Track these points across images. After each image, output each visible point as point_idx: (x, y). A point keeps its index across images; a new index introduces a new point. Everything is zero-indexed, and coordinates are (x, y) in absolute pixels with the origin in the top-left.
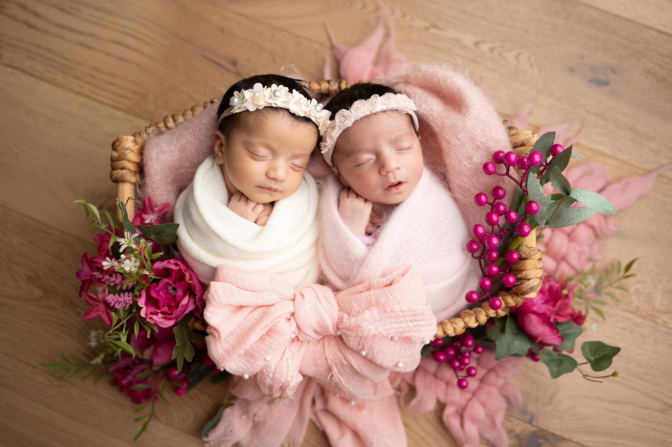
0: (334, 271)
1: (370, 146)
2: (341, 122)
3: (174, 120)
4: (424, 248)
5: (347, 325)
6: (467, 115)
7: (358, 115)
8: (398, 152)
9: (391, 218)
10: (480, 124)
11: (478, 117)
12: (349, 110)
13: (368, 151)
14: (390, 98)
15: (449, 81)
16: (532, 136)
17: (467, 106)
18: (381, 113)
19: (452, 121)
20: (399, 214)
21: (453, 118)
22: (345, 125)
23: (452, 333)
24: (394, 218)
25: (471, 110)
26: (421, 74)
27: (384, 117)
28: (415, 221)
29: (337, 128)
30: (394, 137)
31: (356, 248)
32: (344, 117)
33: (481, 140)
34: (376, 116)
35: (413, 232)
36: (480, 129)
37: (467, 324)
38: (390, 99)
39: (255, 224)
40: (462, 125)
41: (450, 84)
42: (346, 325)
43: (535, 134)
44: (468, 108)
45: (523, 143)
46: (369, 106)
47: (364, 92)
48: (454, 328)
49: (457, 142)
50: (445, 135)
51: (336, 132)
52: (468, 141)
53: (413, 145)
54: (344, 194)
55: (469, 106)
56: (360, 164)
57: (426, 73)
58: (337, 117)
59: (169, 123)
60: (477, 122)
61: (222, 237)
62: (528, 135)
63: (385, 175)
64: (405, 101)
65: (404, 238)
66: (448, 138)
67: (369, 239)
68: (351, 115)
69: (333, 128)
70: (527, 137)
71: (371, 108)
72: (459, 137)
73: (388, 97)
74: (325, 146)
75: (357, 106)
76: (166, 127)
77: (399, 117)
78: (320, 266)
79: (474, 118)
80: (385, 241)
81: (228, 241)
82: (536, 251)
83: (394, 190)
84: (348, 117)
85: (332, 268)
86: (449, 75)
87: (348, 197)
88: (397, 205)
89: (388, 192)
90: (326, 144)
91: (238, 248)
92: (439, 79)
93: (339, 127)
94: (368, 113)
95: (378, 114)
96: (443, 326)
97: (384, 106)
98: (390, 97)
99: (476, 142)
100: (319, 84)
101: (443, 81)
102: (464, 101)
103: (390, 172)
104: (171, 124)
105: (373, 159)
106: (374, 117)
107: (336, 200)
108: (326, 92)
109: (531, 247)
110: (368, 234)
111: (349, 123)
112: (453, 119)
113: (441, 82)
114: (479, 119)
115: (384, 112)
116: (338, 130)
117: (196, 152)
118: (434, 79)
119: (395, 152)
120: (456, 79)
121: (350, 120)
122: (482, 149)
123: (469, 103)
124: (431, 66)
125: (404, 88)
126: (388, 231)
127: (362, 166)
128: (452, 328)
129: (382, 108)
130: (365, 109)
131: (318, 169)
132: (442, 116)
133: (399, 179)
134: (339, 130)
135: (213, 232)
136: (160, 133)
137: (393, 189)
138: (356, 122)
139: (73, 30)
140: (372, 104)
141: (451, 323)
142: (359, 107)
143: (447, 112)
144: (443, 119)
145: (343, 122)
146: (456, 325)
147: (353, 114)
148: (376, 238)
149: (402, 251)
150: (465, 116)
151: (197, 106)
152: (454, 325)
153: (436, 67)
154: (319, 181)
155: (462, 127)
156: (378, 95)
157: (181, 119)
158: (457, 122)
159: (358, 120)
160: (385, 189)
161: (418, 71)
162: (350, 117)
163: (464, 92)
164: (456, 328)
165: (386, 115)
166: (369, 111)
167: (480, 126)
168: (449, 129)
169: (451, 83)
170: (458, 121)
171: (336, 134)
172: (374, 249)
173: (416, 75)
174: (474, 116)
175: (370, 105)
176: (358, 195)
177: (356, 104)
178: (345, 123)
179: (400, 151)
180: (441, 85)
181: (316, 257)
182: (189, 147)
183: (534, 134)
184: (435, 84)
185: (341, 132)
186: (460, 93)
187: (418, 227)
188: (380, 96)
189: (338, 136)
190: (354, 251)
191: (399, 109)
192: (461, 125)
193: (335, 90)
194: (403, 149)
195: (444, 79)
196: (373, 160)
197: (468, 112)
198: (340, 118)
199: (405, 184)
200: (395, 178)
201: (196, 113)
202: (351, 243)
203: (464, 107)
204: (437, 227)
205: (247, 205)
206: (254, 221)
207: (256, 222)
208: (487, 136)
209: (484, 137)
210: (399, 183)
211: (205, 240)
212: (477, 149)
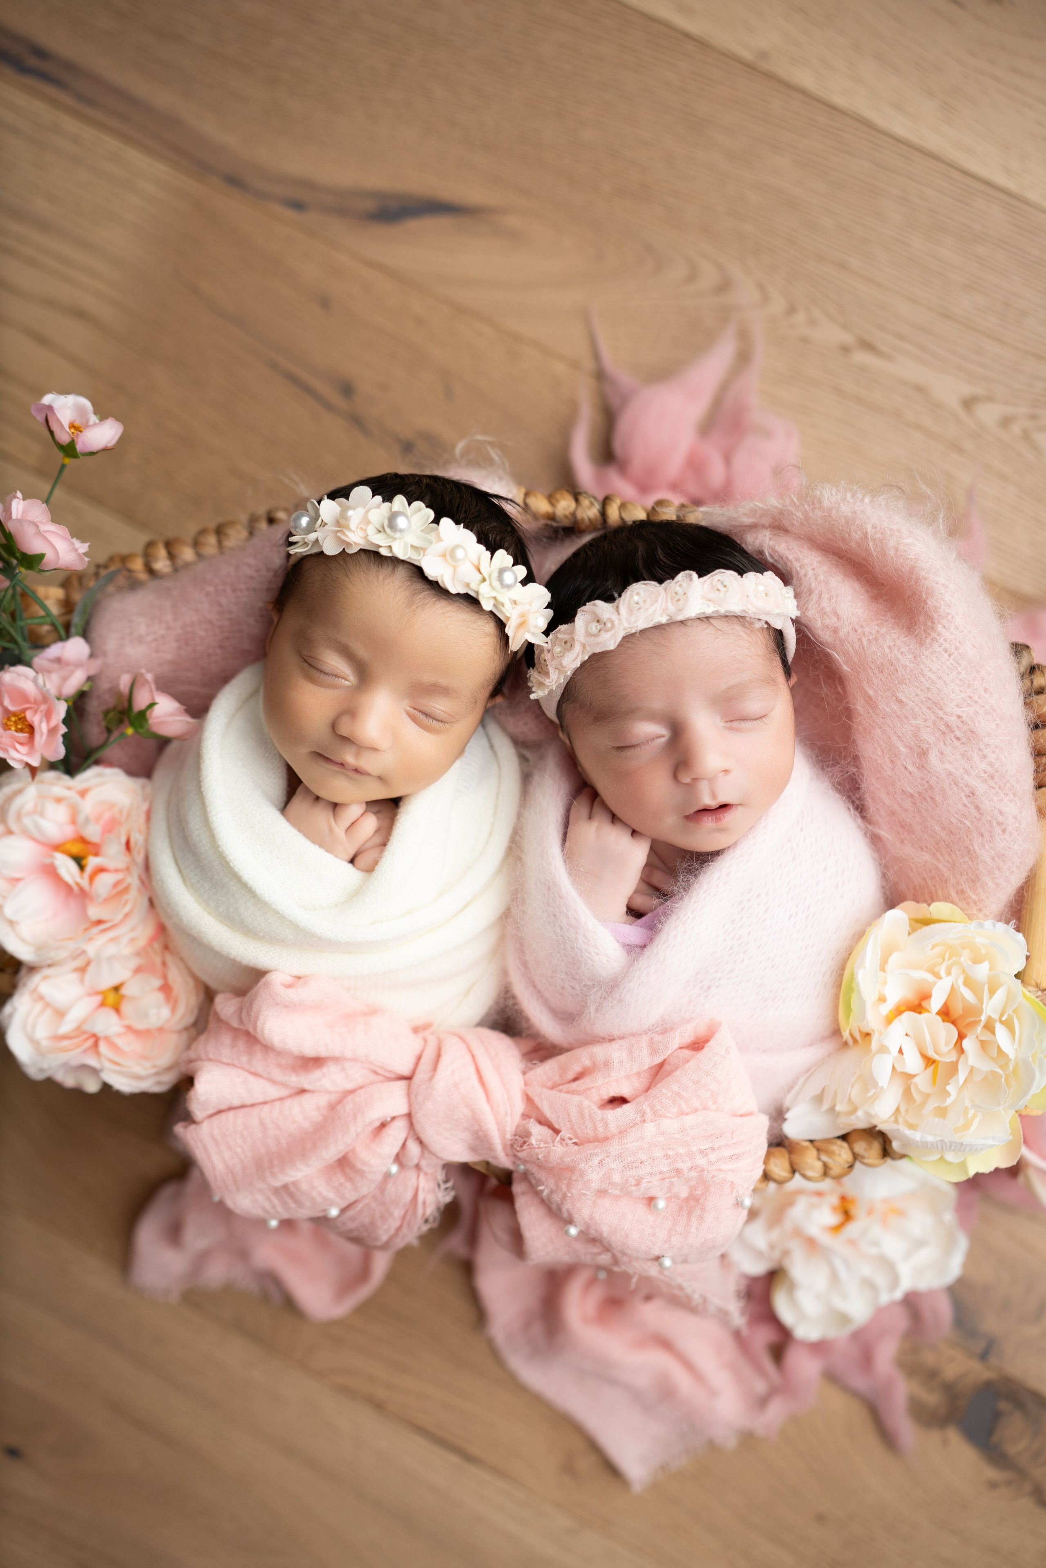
0: (539, 994)
1: (657, 704)
2: (589, 634)
3: (171, 556)
4: (773, 966)
5: (540, 1157)
6: (928, 640)
7: (636, 625)
8: (729, 724)
9: (696, 886)
10: (959, 669)
11: (957, 649)
12: (616, 603)
13: (652, 717)
14: (725, 586)
15: (892, 543)
17: (931, 618)
18: (698, 622)
19: (887, 650)
20: (719, 878)
21: (891, 644)
22: (598, 644)
24: (705, 887)
25: (940, 628)
26: (819, 513)
27: (702, 634)
28: (759, 896)
29: (578, 648)
30: (723, 687)
32: (598, 621)
33: (958, 711)
34: (683, 629)
35: (750, 926)
36: (958, 681)
37: (860, 1158)
38: (725, 589)
39: (350, 865)
40: (911, 666)
41: (892, 553)
42: (537, 1154)
44: (933, 623)
46: (667, 601)
49: (895, 706)
50: (866, 686)
51: (574, 657)
52: (924, 709)
53: (773, 709)
54: (581, 808)
55: (935, 616)
56: (628, 745)
57: (834, 512)
58: (582, 617)
59: (156, 559)
60: (951, 661)
61: (258, 892)
63: (687, 784)
64: (766, 595)
65: (725, 940)
66: (871, 693)
67: (633, 932)
68: (616, 622)
69: (566, 642)
71: (671, 608)
72: (901, 696)
73: (722, 583)
74: (542, 683)
75: (636, 598)
76: (150, 570)
77: (744, 635)
78: (505, 973)
79: (946, 651)
80: (674, 946)
81: (274, 907)
83: (708, 822)
84: (609, 625)
85: (535, 987)
86: (895, 527)
87: (590, 817)
88: (714, 855)
89: (692, 825)
91: (299, 927)
92: (865, 534)
93: (584, 646)
94: (664, 620)
95: (689, 623)
97: (709, 606)
98: (726, 583)
99: (946, 713)
100: (551, 499)
101: (875, 540)
102: (925, 602)
103: (703, 779)
104: (162, 564)
105: (663, 736)
106: (677, 631)
107: (560, 819)
108: (566, 523)
110: (635, 913)
111: (610, 641)
112: (890, 647)
113: (871, 544)
114: (960, 654)
115: (705, 620)
116: (581, 653)
117: (221, 647)
118: (853, 533)
119: (723, 724)
120: (910, 540)
121: (612, 632)
122: (958, 733)
123: (936, 608)
124: (849, 495)
125: (771, 543)
126: (684, 920)
127: (630, 753)
129: (702, 611)
130: (655, 610)
131: (526, 724)
132: (864, 634)
134: (583, 652)
135: (236, 877)
136: (134, 585)
137: (705, 819)
138: (629, 638)
140: (677, 597)
142: (641, 601)
143: (877, 625)
144: (864, 641)
145: (595, 635)
146: (829, 1157)
147: (623, 619)
148: (653, 930)
149: (716, 971)
150: (921, 643)
151: (232, 523)
153: (863, 500)
154: (527, 753)
155: (911, 671)
156: (694, 575)
157: (187, 554)
158: (900, 657)
159: (633, 635)
160: (688, 818)
161: (813, 504)
162: (613, 625)
163: (926, 579)
164: (830, 1166)
165: (710, 630)
166: (665, 615)
167: (959, 673)
168: (876, 671)
169: (897, 550)
170: (902, 653)
171: (572, 661)
172: (642, 963)
173: (806, 513)
174: (946, 645)
175: (672, 599)
176: (614, 818)
177: (635, 593)
178: (599, 639)
179: (735, 724)
180: (867, 550)
181: (498, 950)
182: (202, 633)
184: (853, 545)
185: (587, 658)
186: (917, 580)
187: (766, 912)
188: (700, 576)
189: (579, 665)
190: (592, 960)
191: (746, 615)
192: (908, 664)
193: (590, 520)
194: (744, 719)
195: (878, 536)
196: (663, 740)
197: (932, 633)
198: (587, 625)
199: (740, 808)
200: (714, 796)
201: (229, 543)
202: (586, 938)
203: (922, 618)
204: (814, 914)
205: (334, 816)
206: (350, 857)
207: (352, 861)
208: (976, 702)
209: (969, 705)
210: (724, 807)
211: (214, 891)
212: (944, 733)
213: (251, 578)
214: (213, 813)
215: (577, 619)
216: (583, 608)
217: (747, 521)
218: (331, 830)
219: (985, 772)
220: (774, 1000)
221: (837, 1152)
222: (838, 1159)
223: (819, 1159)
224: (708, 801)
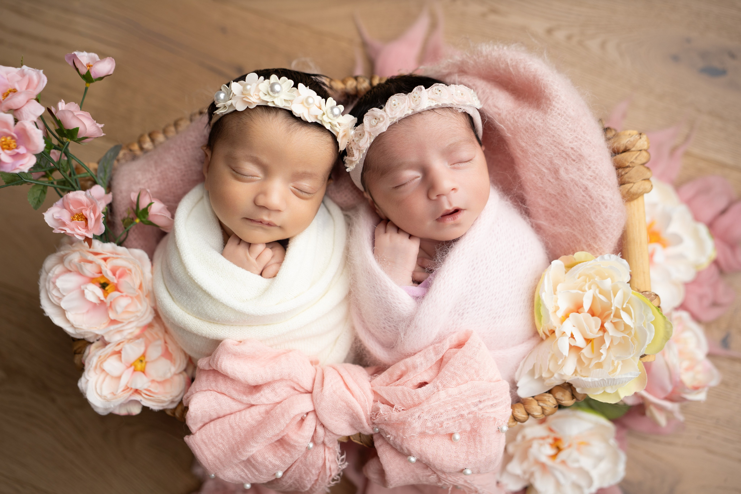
1: (413, 158)
2: (371, 126)
3: (153, 140)
4: (496, 298)
5: (386, 419)
6: (549, 110)
7: (395, 116)
8: (453, 166)
9: (447, 259)
10: (568, 123)
11: (564, 112)
12: (383, 109)
13: (411, 167)
14: (440, 91)
15: (522, 66)
16: (639, 137)
17: (548, 99)
18: (428, 112)
19: (528, 120)
20: (459, 252)
21: (530, 116)
22: (377, 130)
23: (539, 414)
24: (452, 257)
25: (554, 103)
26: (482, 59)
27: (431, 117)
28: (482, 261)
29: (367, 135)
30: (447, 145)
31: (400, 303)
32: (376, 119)
33: (571, 145)
34: (421, 117)
35: (479, 277)
36: (568, 129)
37: (560, 401)
38: (440, 92)
39: (260, 276)
40: (542, 125)
41: (522, 70)
42: (384, 418)
43: (642, 134)
44: (550, 101)
45: (626, 147)
46: (410, 102)
47: (403, 85)
48: (543, 408)
49: (538, 149)
50: (520, 141)
51: (366, 141)
52: (553, 147)
53: (475, 157)
54: (381, 229)
55: (551, 98)
56: (401, 184)
57: (489, 57)
58: (366, 119)
59: (144, 143)
60: (563, 119)
61: (212, 294)
62: (632, 136)
63: (435, 200)
64: (462, 94)
65: (467, 286)
66: (523, 144)
67: (417, 290)
68: (385, 116)
69: (360, 135)
70: (632, 139)
71: (413, 105)
72: (540, 143)
73: (438, 89)
74: (352, 162)
75: (394, 102)
76: (142, 148)
77: (454, 117)
78: (353, 328)
79: (559, 114)
80: (440, 291)
81: (221, 301)
82: (652, 296)
83: (449, 221)
84: (381, 119)
86: (522, 58)
87: (386, 232)
88: (455, 240)
89: (441, 224)
90: (353, 159)
91: (236, 310)
92: (507, 64)
93: (370, 133)
94: (410, 112)
95: (424, 113)
96: (526, 406)
97: (433, 102)
98: (440, 89)
99: (565, 148)
101: (513, 66)
102: (544, 92)
103: (443, 195)
104: (148, 144)
105: (418, 177)
106: (418, 118)
107: (370, 238)
108: (352, 92)
109: (644, 290)
110: (417, 282)
111: (383, 127)
112: (529, 118)
113: (511, 69)
114: (567, 115)
115: (432, 110)
116: (369, 138)
117: (182, 180)
118: (501, 65)
119: (449, 166)
120: (531, 63)
121: (383, 122)
122: (573, 157)
123: (550, 94)
124: (495, 47)
125: (459, 80)
126: (443, 276)
127: (402, 188)
128: (539, 408)
129: (430, 105)
130: (405, 107)
131: (346, 196)
132: (514, 114)
133: (456, 205)
134: (370, 138)
135: (200, 288)
136: (134, 158)
137: (448, 219)
138: (392, 126)
139: (35, 38)
140: (415, 99)
141: (537, 400)
142: (396, 104)
143: (521, 109)
144: (515, 117)
145: (375, 126)
146: (544, 403)
147: (389, 114)
148: (428, 287)
149: (465, 304)
150: (546, 113)
151: (181, 119)
152: (541, 404)
153: (503, 48)
154: (349, 213)
155: (543, 128)
156: (423, 87)
157: (160, 138)
158: (536, 122)
159: (395, 124)
160: (438, 220)
161: (478, 54)
162: (384, 119)
163: (542, 80)
164: (545, 408)
165: (435, 115)
166: (410, 110)
167: (568, 125)
168: (524, 132)
169: (525, 68)
170: (536, 119)
171: (365, 143)
172: (425, 303)
173: (475, 61)
174: (559, 111)
175: (413, 101)
176: (399, 230)
177: (393, 100)
178: (377, 127)
179: (456, 165)
180: (510, 73)
181: (348, 317)
182: (171, 174)
183: (640, 134)
184: (502, 72)
185: (372, 141)
186: (538, 81)
187: (487, 269)
188: (426, 88)
189: (369, 146)
190: (396, 307)
191: (453, 106)
192: (540, 124)
193: (365, 89)
194: (461, 162)
195: (514, 64)
196: (419, 179)
197: (550, 107)
198: (370, 121)
199: (465, 211)
200: (450, 204)
201: (180, 129)
202: (392, 295)
203: (544, 100)
204: (512, 269)
205: (249, 251)
206: (260, 272)
207: (261, 274)
208: (580, 139)
209: (576, 141)
210: (457, 211)
211: (189, 300)
212: (566, 159)
213: (193, 142)
214: (184, 255)
215: (364, 120)
216: (367, 114)
217: (445, 71)
218: (248, 259)
219: (591, 176)
220: (499, 317)
221: (547, 400)
222: (548, 403)
223: (539, 405)
224: (447, 207)
